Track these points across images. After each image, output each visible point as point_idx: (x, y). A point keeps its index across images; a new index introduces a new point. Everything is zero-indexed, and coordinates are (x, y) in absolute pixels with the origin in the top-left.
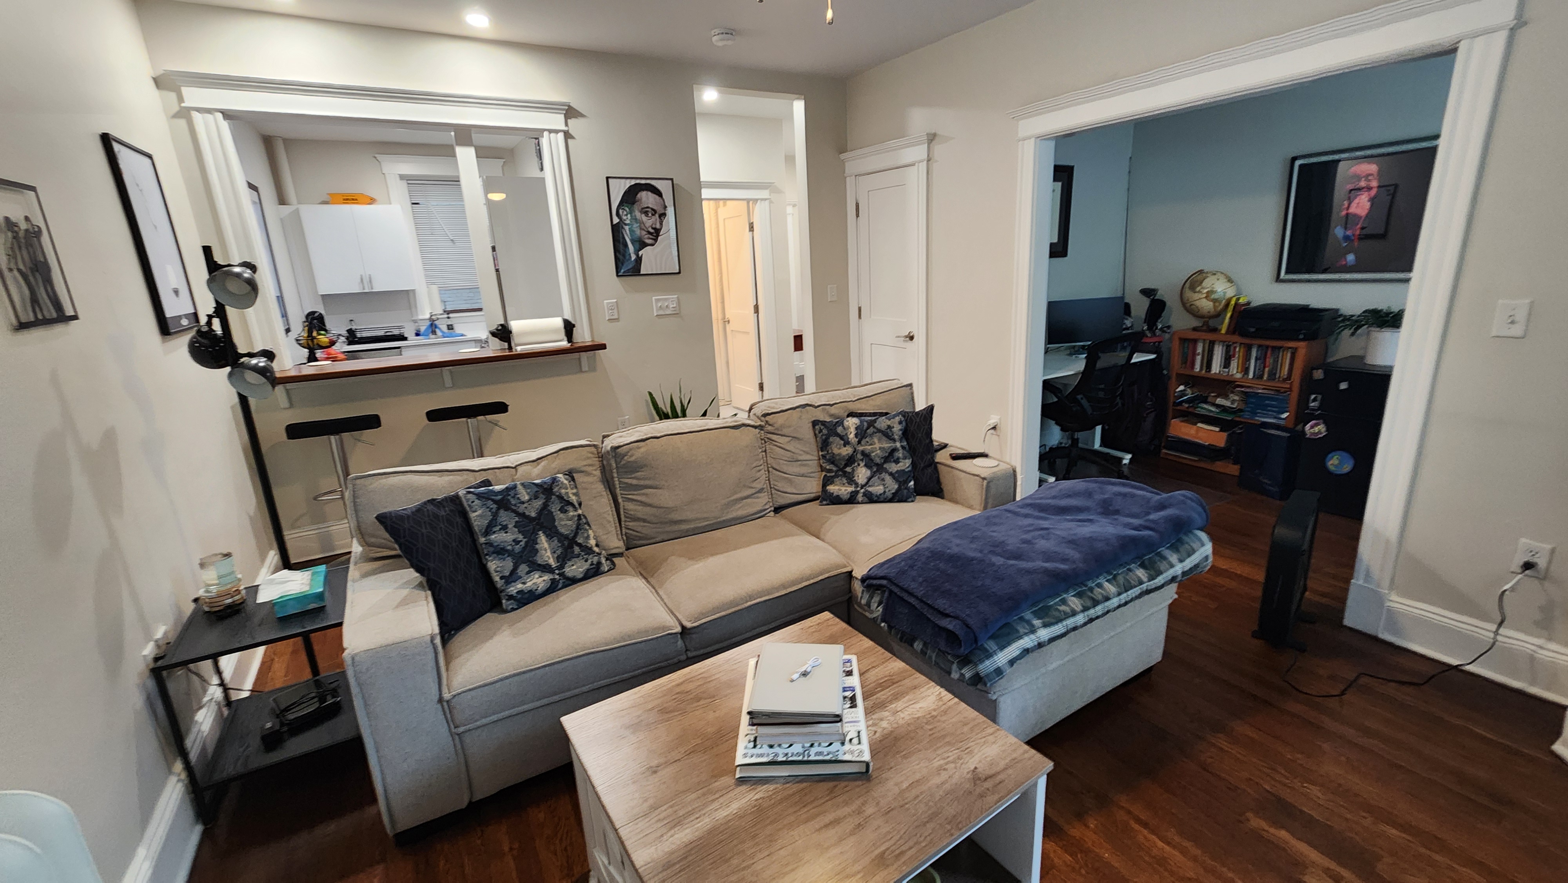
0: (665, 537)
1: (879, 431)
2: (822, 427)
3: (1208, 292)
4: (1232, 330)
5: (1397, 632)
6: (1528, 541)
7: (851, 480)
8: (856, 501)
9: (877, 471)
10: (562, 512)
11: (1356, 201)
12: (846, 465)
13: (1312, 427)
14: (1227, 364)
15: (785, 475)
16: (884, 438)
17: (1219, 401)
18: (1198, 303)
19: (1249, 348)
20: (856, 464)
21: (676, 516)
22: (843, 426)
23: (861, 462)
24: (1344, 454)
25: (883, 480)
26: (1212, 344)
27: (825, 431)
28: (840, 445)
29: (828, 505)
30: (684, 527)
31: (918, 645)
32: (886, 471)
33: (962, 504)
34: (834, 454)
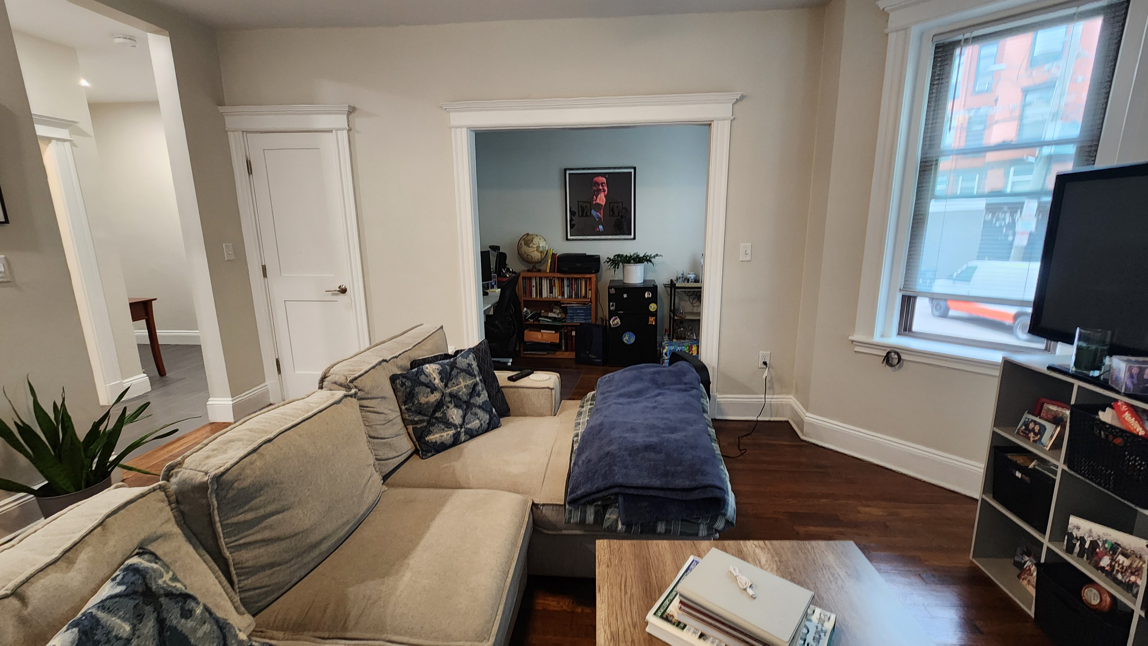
0: (303, 572)
1: (462, 370)
2: (404, 380)
3: (537, 247)
4: (552, 270)
5: (722, 413)
6: (763, 352)
7: (449, 425)
8: (460, 441)
9: (467, 407)
10: (187, 618)
11: (599, 196)
12: (435, 412)
13: (613, 321)
14: (551, 292)
15: (383, 441)
16: (468, 376)
17: (551, 315)
18: (532, 254)
19: (562, 280)
20: (445, 408)
21: (313, 538)
22: (425, 374)
23: (449, 405)
24: (631, 333)
25: (476, 414)
26: (541, 279)
27: (408, 383)
28: (428, 393)
29: (433, 455)
30: (324, 547)
31: (661, 528)
32: (476, 406)
33: (531, 416)
34: (421, 403)
